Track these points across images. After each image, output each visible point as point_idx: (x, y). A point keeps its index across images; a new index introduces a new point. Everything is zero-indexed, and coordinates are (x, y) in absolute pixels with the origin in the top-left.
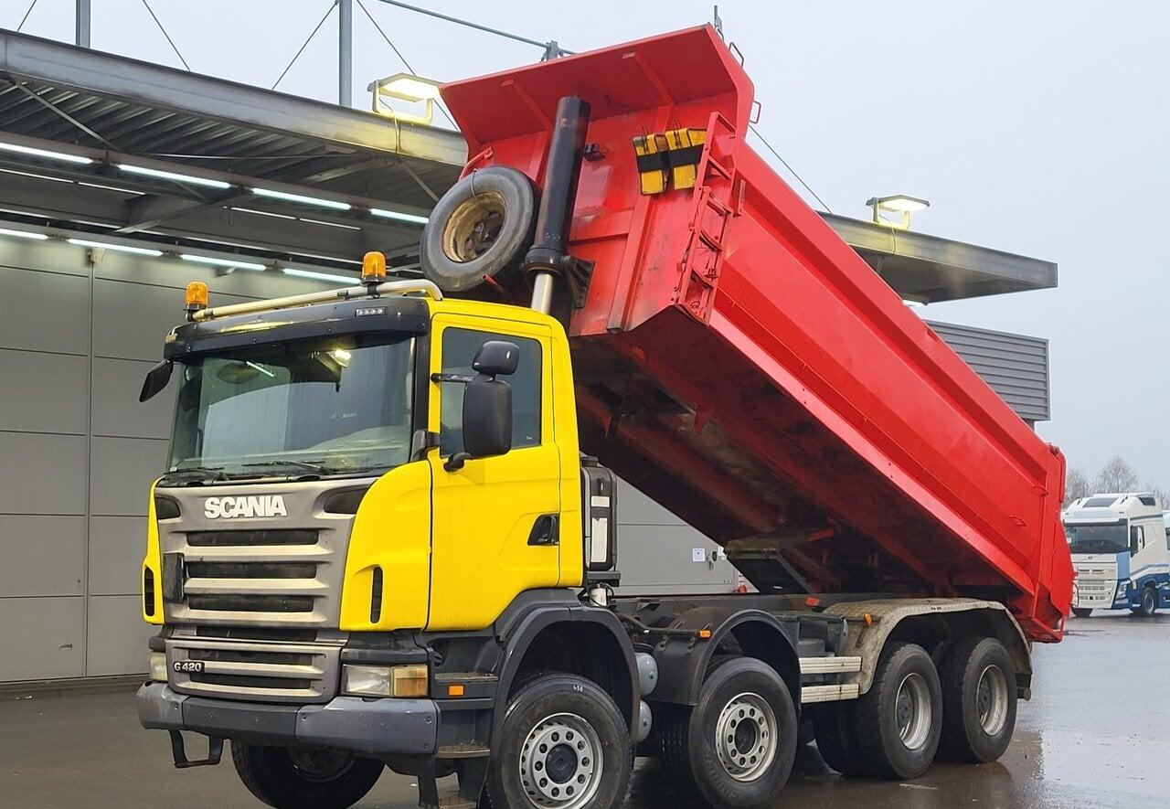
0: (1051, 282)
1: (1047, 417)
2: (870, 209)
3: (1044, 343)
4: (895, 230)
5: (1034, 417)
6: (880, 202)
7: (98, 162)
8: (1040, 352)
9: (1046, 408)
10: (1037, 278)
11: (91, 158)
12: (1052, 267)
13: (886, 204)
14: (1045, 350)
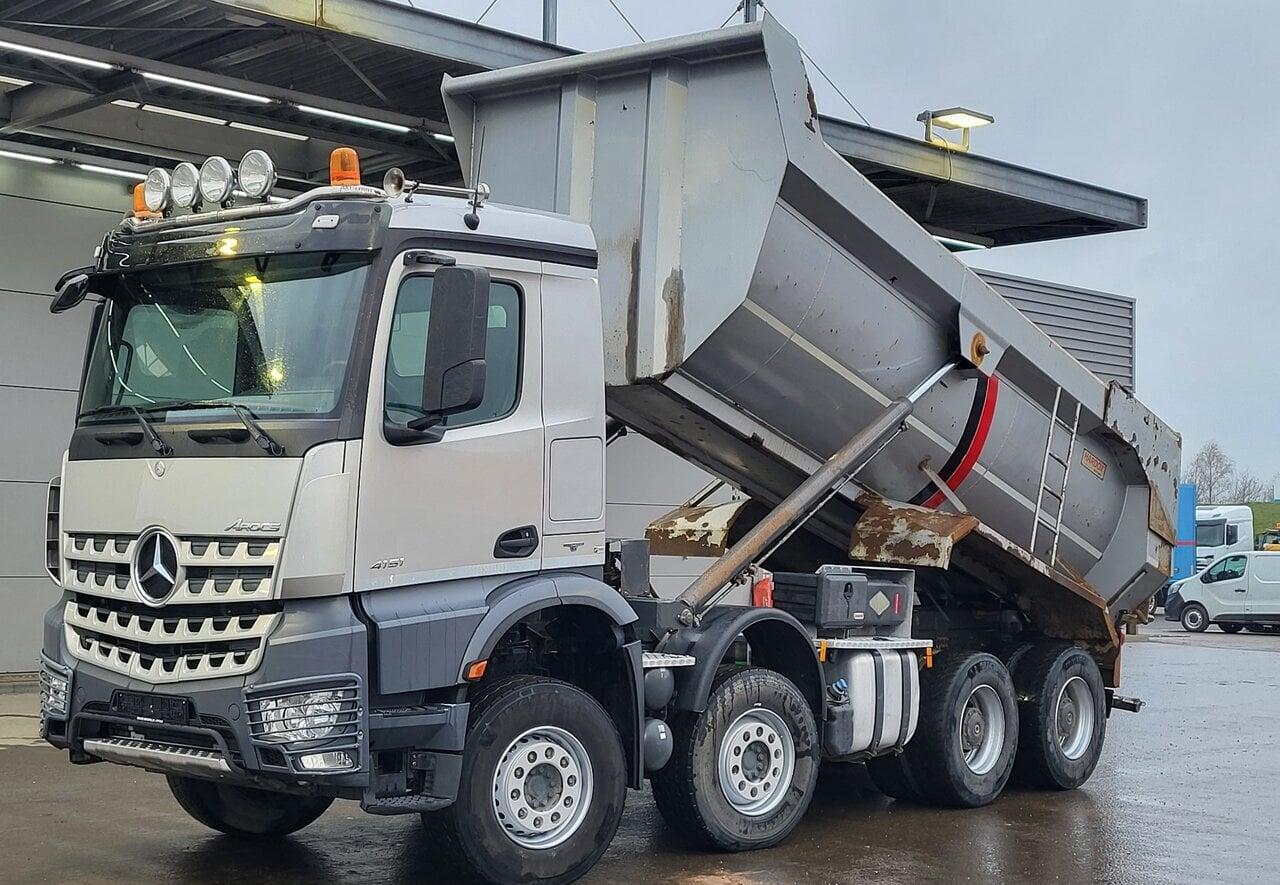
0: (1140, 223)
2: (922, 125)
3: (1131, 303)
4: (951, 151)
6: (933, 117)
7: (119, 68)
8: (1126, 314)
11: (110, 63)
13: (942, 119)
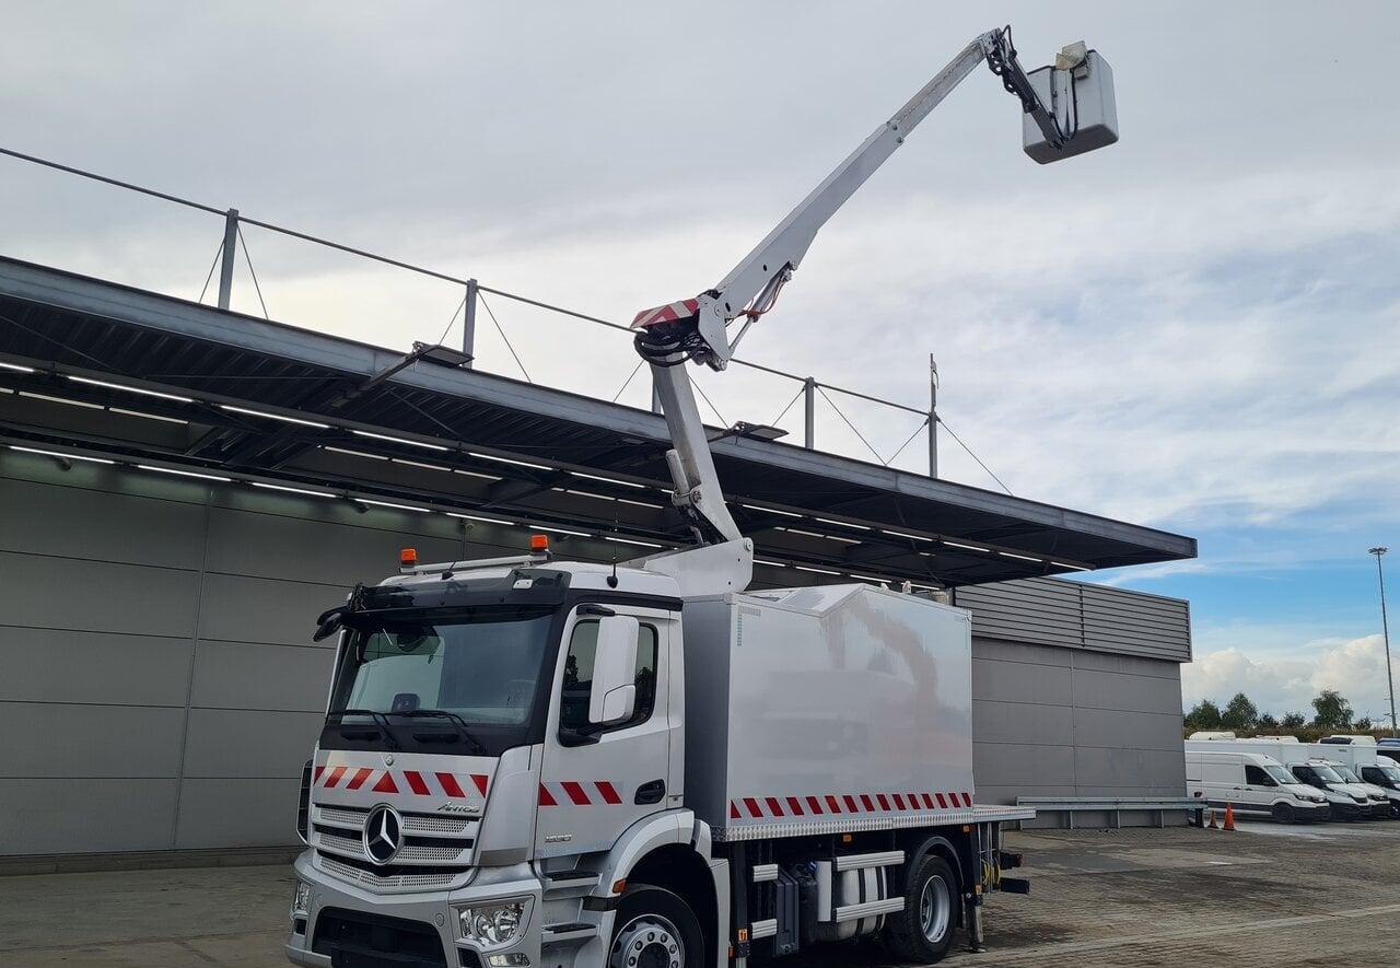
1: (1189, 659)
5: (1178, 659)
9: (1189, 653)
10: (1181, 550)
12: (1192, 542)
14: (1187, 609)
